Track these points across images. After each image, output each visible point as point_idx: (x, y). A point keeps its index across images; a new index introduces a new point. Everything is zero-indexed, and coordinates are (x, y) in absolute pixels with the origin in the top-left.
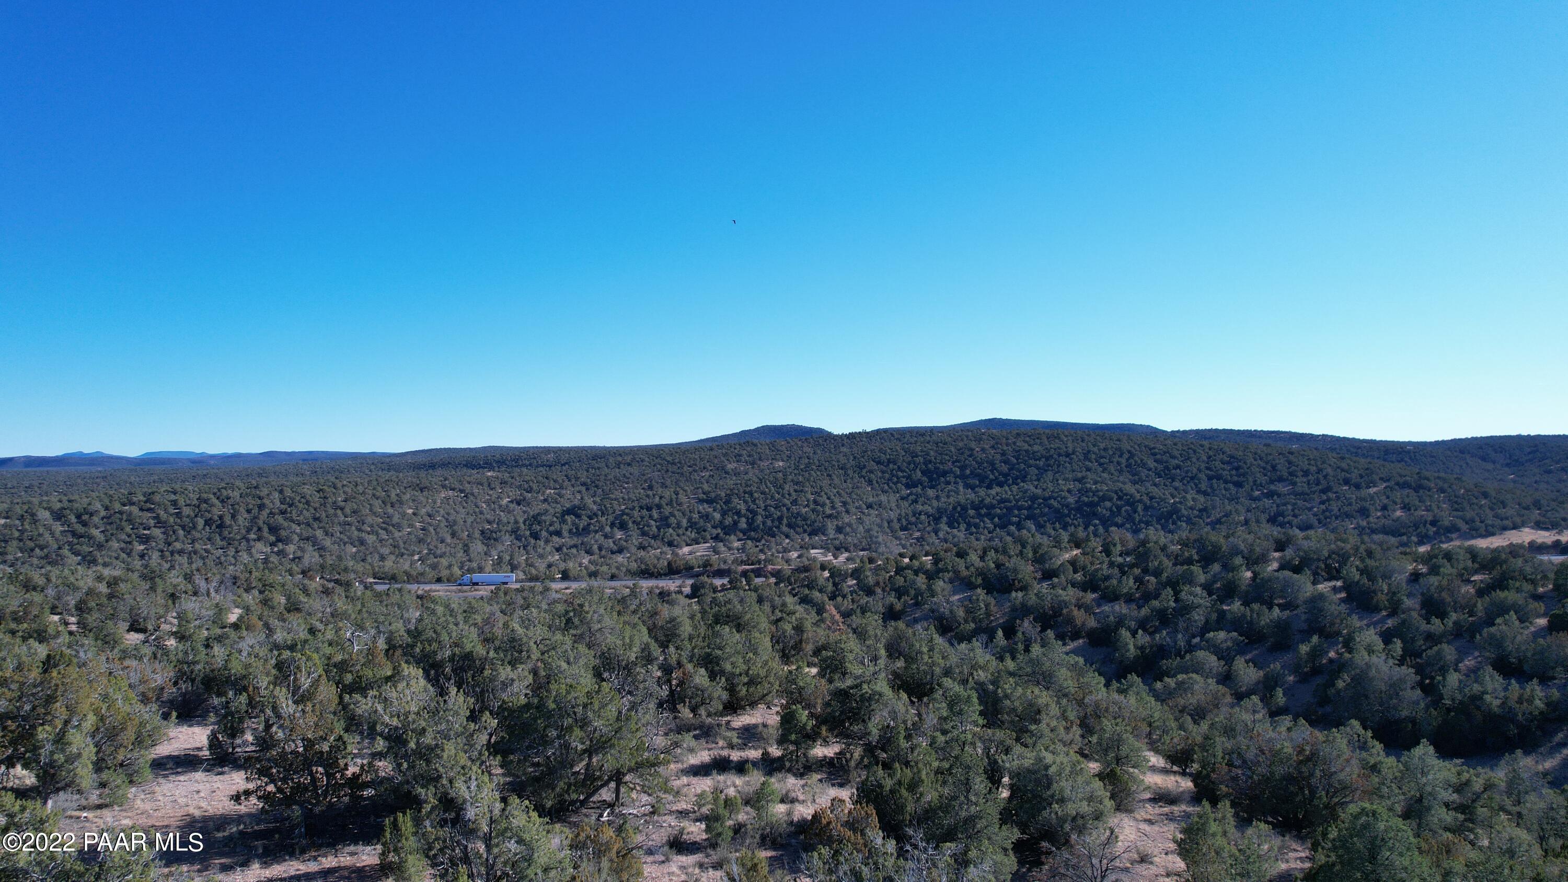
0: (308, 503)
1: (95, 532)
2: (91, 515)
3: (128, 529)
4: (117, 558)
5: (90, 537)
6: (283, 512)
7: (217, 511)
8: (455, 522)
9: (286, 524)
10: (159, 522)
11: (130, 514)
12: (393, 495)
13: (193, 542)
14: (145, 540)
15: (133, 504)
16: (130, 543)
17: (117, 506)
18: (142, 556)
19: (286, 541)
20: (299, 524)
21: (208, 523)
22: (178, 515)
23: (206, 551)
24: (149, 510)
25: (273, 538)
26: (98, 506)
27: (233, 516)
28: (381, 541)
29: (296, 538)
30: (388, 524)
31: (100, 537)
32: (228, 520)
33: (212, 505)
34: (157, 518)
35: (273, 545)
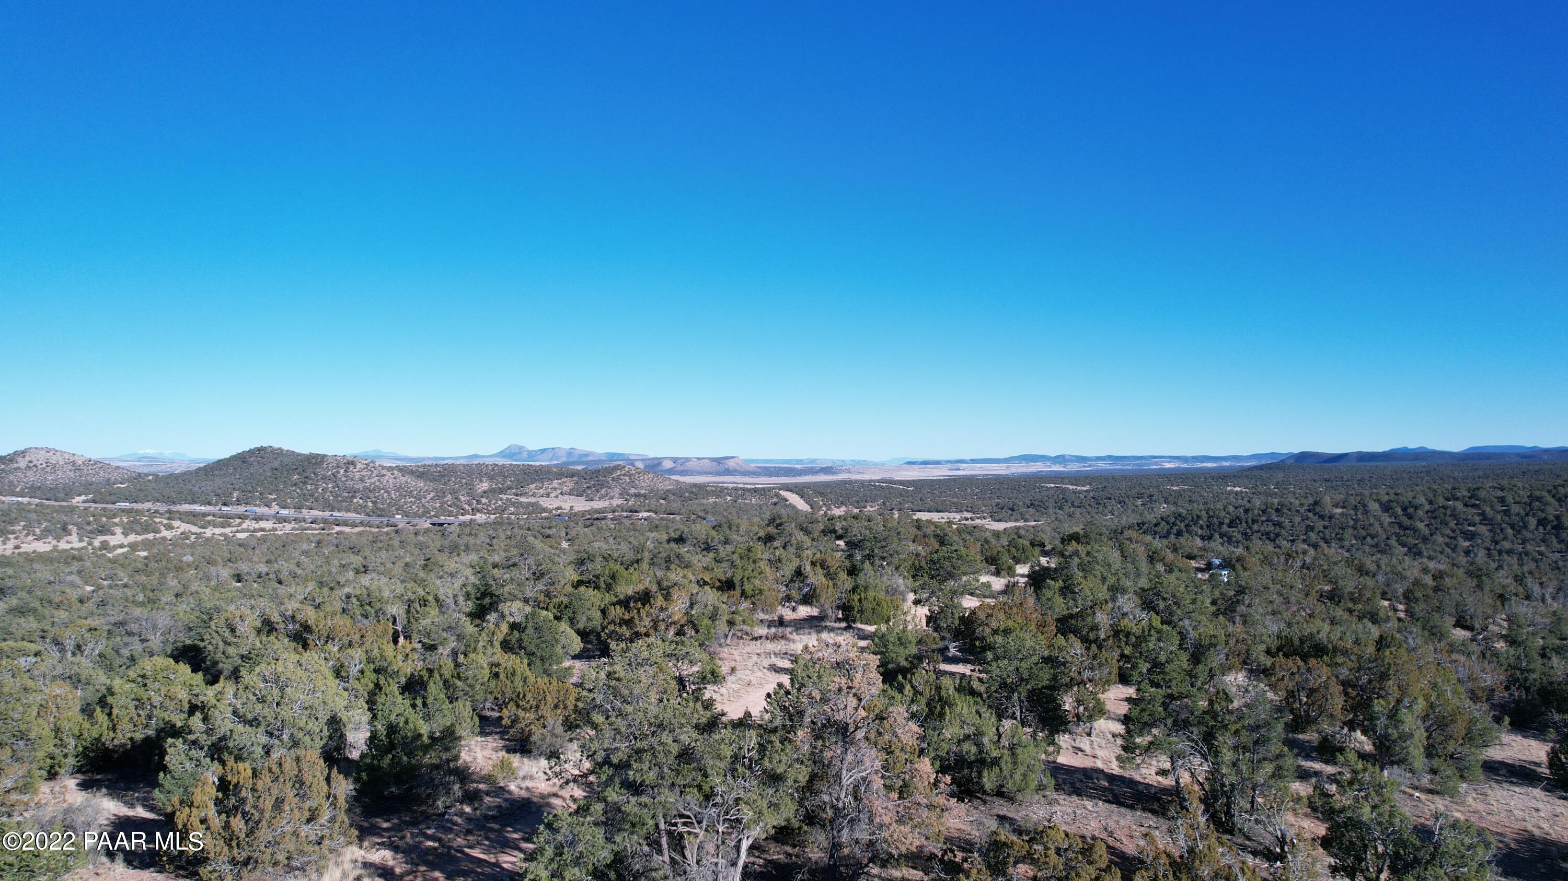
4: (1441, 553)
5: (1415, 530)
10: (1486, 519)
11: (1455, 509)
13: (1524, 542)
15: (1457, 499)
17: (1441, 501)
18: (1467, 553)
21: (1542, 522)
22: (1507, 513)
23: (1540, 553)
24: (1474, 506)
26: (1422, 500)
31: (1425, 531)
33: (1547, 504)
34: (1483, 514)
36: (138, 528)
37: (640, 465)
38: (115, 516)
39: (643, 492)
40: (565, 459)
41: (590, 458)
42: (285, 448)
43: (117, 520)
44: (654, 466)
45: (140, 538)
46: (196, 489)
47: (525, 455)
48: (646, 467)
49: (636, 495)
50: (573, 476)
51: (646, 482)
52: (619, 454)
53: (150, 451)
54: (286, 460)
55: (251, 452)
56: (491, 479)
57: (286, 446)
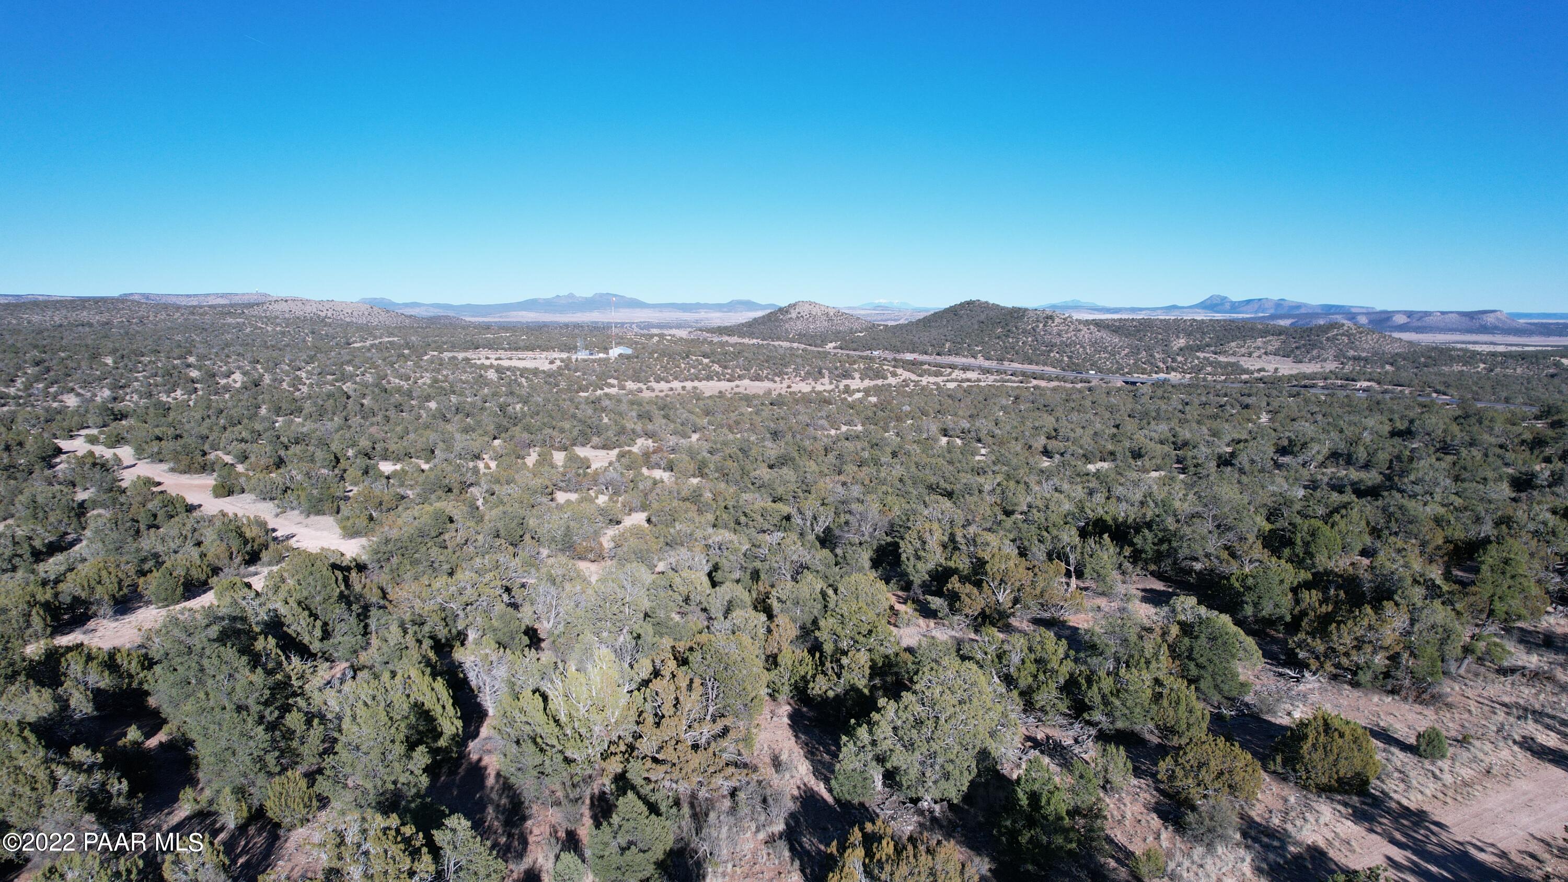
36: (871, 374)
37: (1363, 320)
38: (855, 362)
39: (1364, 355)
40: (1272, 311)
41: (1303, 311)
42: (991, 302)
43: (856, 366)
44: (1381, 321)
45: (872, 383)
46: (916, 339)
47: (1227, 306)
48: (1370, 322)
49: (1355, 359)
50: (1280, 334)
51: (1368, 343)
52: (1338, 307)
53: (883, 301)
54: (992, 314)
55: (962, 305)
56: (1189, 335)
57: (992, 300)
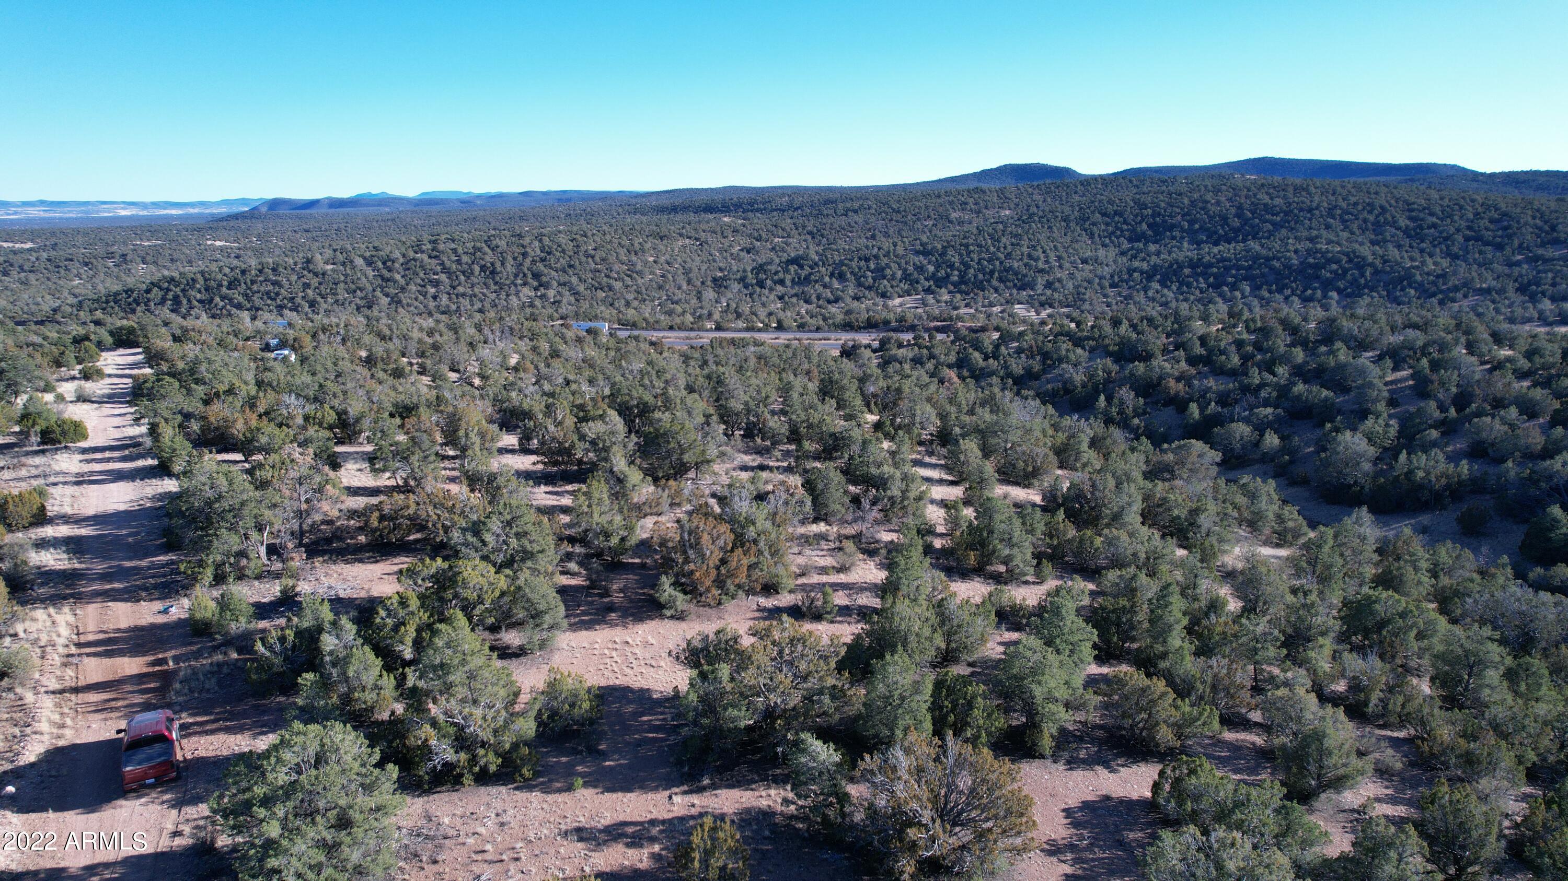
0: (563, 251)
1: (398, 277)
2: (393, 262)
3: (422, 275)
4: (416, 299)
5: (395, 282)
6: (543, 260)
7: (489, 257)
8: (691, 269)
9: (546, 271)
10: (445, 270)
11: (422, 261)
12: (636, 244)
13: (473, 286)
14: (436, 284)
15: (423, 252)
16: (424, 286)
17: (411, 254)
18: (435, 297)
19: (546, 286)
20: (556, 271)
21: (483, 268)
22: (459, 262)
23: (484, 295)
24: (436, 257)
25: (536, 284)
26: (397, 254)
27: (503, 264)
28: (627, 287)
29: (555, 284)
30: (632, 272)
31: (402, 282)
32: (498, 265)
33: (485, 254)
34: (442, 264)
35: (536, 289)
